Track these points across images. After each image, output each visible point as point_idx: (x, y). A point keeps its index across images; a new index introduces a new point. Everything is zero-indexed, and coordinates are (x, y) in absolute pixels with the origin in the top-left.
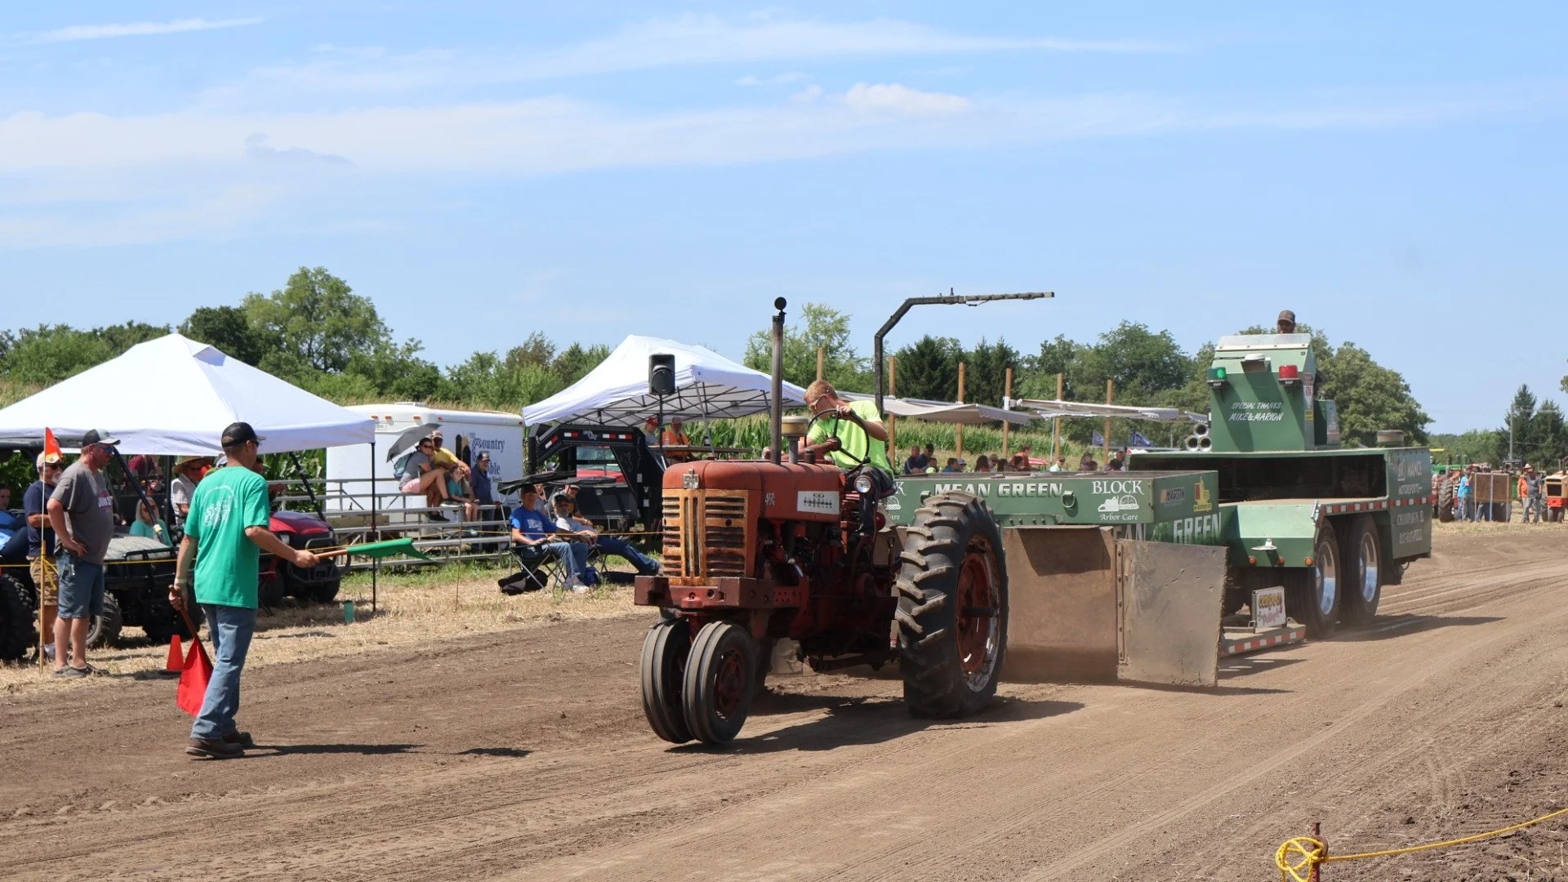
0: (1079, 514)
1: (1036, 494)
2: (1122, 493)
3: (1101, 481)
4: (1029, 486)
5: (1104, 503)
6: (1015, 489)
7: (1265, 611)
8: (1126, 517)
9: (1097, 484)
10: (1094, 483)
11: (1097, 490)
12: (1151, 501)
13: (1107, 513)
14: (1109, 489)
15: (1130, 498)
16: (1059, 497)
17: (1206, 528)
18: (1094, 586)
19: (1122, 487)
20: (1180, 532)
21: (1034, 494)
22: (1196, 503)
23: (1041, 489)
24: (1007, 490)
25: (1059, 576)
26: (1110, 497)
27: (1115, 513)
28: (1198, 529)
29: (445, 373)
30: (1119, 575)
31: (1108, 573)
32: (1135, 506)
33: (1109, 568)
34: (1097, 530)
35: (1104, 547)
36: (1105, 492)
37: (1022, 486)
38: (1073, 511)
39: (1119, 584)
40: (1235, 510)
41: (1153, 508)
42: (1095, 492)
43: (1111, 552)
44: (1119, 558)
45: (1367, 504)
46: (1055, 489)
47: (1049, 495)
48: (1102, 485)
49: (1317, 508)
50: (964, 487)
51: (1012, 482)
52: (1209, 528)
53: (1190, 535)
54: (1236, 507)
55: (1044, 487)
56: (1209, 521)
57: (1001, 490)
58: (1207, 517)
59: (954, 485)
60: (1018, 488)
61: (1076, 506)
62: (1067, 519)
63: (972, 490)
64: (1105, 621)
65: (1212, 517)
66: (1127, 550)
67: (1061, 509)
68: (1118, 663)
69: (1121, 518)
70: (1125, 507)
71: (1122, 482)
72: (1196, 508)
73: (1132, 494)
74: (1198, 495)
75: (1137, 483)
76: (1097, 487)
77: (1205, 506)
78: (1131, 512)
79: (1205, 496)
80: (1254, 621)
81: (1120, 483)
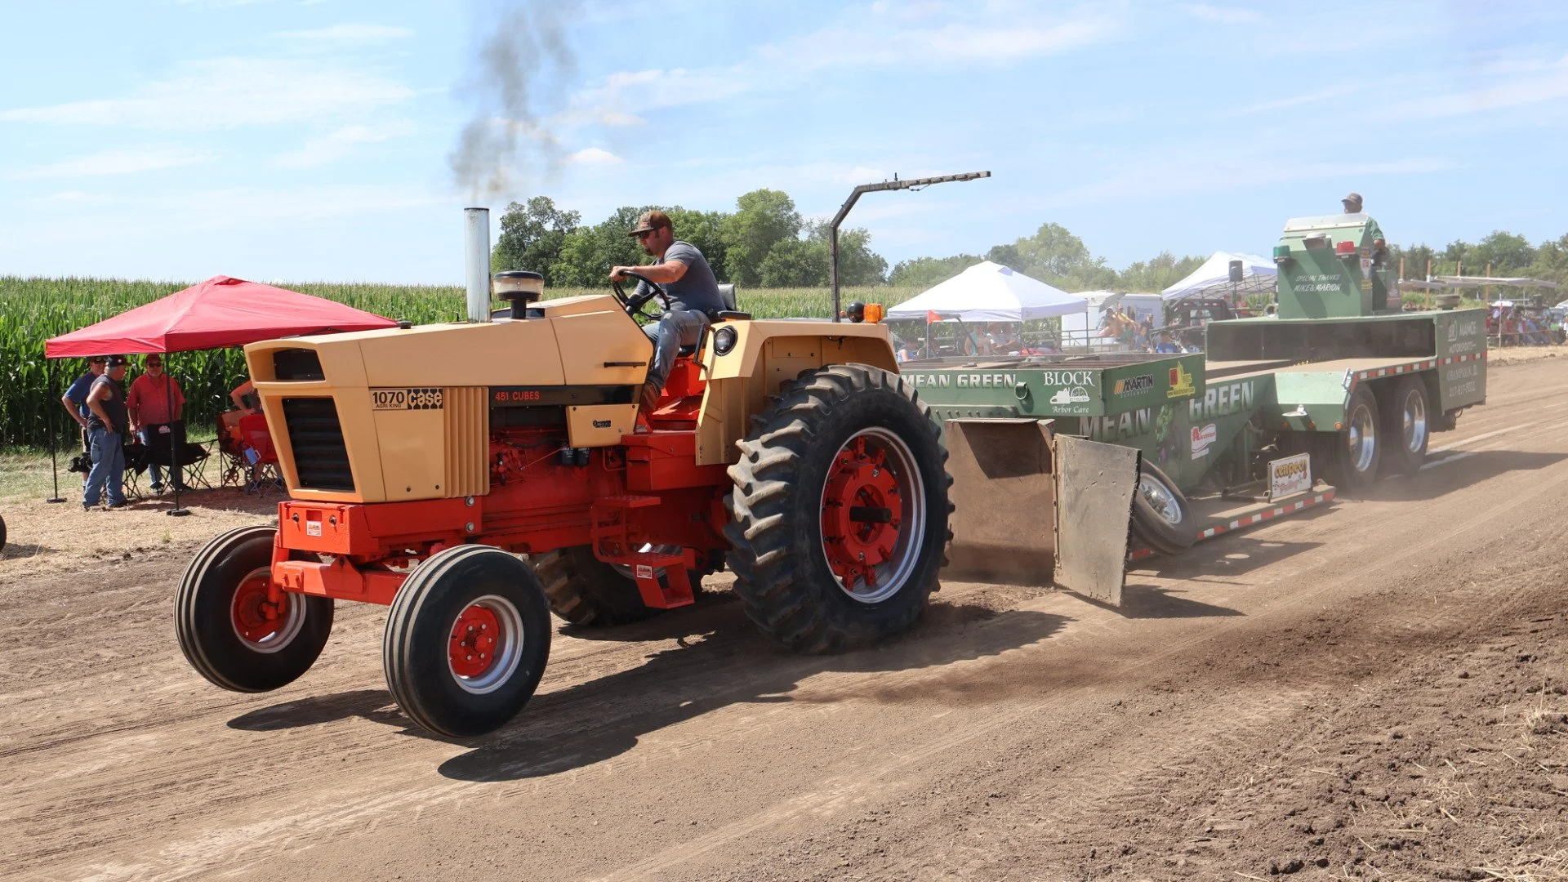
0: (1034, 406)
1: (991, 386)
2: (1073, 385)
3: (1052, 372)
4: (985, 376)
5: (1055, 394)
6: (972, 380)
7: (1281, 481)
8: (1077, 409)
9: (1048, 375)
10: (1046, 374)
11: (1049, 381)
12: (1100, 394)
13: (1059, 406)
14: (1060, 380)
15: (1082, 390)
16: (1013, 388)
17: (1234, 397)
18: (1031, 483)
19: (1073, 378)
21: (990, 385)
22: (1172, 389)
23: (996, 380)
24: (965, 381)
26: (1061, 388)
27: (1066, 406)
28: (1223, 400)
29: (1118, 274)
32: (1086, 399)
34: (1032, 424)
36: (1057, 383)
37: (978, 377)
38: (1027, 403)
39: (1054, 483)
40: (1272, 378)
41: (1104, 399)
42: (1046, 383)
44: (1053, 455)
45: (1412, 365)
46: (1010, 381)
47: (1004, 386)
48: (1053, 377)
49: (1348, 375)
50: (926, 378)
51: (969, 373)
52: (1237, 397)
53: (1212, 407)
54: (1273, 374)
55: (999, 378)
56: (1238, 391)
57: (959, 380)
58: (1235, 387)
59: (918, 377)
60: (975, 379)
61: (1029, 397)
62: (1022, 412)
63: (934, 381)
64: (1043, 522)
65: (1241, 386)
66: (1060, 447)
67: (1016, 401)
68: (1055, 565)
69: (1072, 411)
70: (1076, 399)
71: (1073, 373)
72: (1171, 394)
73: (1082, 386)
74: (1175, 381)
75: (1087, 374)
76: (1049, 378)
77: (1186, 391)
78: (1082, 404)
79: (1185, 380)
80: (1269, 491)
81: (1071, 374)
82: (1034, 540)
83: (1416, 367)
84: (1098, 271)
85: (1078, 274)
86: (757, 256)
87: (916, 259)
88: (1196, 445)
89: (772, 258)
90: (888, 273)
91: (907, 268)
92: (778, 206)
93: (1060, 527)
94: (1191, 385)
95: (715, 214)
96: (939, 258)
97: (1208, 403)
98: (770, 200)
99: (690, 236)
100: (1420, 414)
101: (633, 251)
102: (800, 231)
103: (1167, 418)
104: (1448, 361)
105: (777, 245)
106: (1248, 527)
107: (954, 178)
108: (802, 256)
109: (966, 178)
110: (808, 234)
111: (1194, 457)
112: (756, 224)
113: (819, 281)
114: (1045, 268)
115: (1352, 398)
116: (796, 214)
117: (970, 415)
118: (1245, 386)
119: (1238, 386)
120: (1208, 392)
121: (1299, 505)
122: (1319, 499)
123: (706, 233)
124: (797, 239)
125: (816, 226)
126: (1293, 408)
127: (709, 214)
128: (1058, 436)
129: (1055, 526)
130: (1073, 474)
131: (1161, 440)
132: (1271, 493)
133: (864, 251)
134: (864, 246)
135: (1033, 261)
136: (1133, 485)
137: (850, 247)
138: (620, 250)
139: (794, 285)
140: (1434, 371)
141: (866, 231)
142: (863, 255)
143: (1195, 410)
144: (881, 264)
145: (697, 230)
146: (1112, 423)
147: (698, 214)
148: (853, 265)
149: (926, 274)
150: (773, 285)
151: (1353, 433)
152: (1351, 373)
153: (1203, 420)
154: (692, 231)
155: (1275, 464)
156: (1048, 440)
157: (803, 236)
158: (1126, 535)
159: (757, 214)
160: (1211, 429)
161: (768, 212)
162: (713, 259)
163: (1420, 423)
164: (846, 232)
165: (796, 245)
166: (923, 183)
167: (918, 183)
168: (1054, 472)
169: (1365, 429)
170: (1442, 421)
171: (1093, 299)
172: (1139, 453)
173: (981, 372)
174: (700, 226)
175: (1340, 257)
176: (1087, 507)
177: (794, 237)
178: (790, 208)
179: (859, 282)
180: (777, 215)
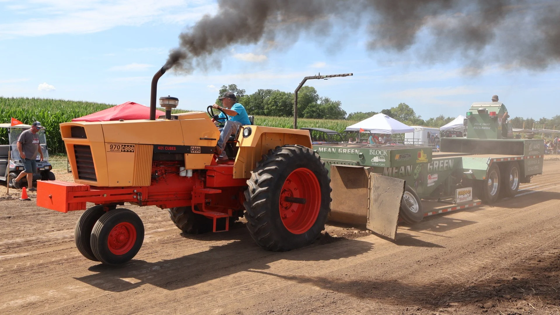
1: (350, 154)
2: (380, 155)
4: (348, 150)
5: (373, 158)
6: (344, 151)
7: (460, 197)
8: (381, 164)
9: (371, 151)
11: (371, 153)
13: (374, 162)
14: (375, 153)
15: (383, 157)
16: (358, 155)
17: (445, 165)
19: (380, 152)
21: (350, 153)
22: (418, 159)
23: (352, 152)
24: (341, 151)
26: (375, 156)
27: (377, 163)
28: (441, 165)
29: (425, 121)
32: (384, 160)
34: (363, 168)
36: (374, 154)
37: (346, 150)
38: (363, 161)
41: (391, 161)
42: (370, 154)
44: (369, 180)
45: (514, 158)
46: (357, 152)
47: (355, 154)
48: (373, 152)
50: (327, 149)
51: (343, 148)
52: (447, 165)
53: (437, 168)
54: (461, 158)
55: (353, 151)
56: (447, 163)
57: (339, 151)
58: (446, 161)
59: (325, 148)
60: (345, 151)
61: (364, 158)
62: (361, 164)
63: (330, 151)
64: (363, 205)
65: (449, 161)
66: (372, 177)
67: (359, 160)
68: (367, 222)
69: (379, 164)
70: (380, 160)
72: (419, 161)
73: (383, 156)
74: (420, 156)
75: (385, 151)
76: (371, 152)
77: (424, 160)
78: (382, 162)
79: (423, 156)
80: (455, 200)
81: (379, 151)
82: (359, 211)
83: (516, 159)
84: (418, 120)
85: (411, 120)
86: (303, 108)
87: (356, 112)
88: (429, 181)
89: (308, 109)
90: (346, 116)
91: (353, 115)
92: (311, 92)
93: (370, 208)
94: (426, 159)
95: (290, 93)
96: (365, 112)
97: (435, 166)
98: (309, 90)
99: (281, 100)
100: (516, 176)
101: (262, 104)
102: (318, 101)
103: (418, 170)
104: (528, 157)
105: (310, 105)
106: (446, 213)
107: (339, 76)
108: (318, 109)
109: (344, 75)
110: (321, 101)
111: (429, 185)
112: (303, 97)
114: (400, 118)
115: (490, 168)
116: (317, 94)
117: (342, 164)
118: (450, 161)
119: (447, 161)
120: (435, 162)
121: (467, 206)
122: (475, 204)
123: (287, 100)
124: (317, 103)
125: (324, 99)
126: (468, 170)
127: (288, 93)
128: (371, 174)
129: (368, 207)
130: (377, 188)
131: (416, 178)
132: (456, 201)
133: (339, 108)
134: (339, 107)
135: (396, 115)
136: (402, 193)
137: (334, 106)
138: (258, 103)
139: (315, 118)
140: (523, 161)
141: (340, 102)
142: (338, 110)
143: (430, 168)
144: (345, 113)
145: (283, 98)
146: (397, 171)
147: (284, 93)
148: (335, 113)
149: (360, 117)
150: (307, 117)
151: (490, 181)
152: (490, 159)
153: (433, 172)
154: (282, 98)
155: (458, 190)
156: (367, 175)
157: (319, 102)
158: (398, 212)
159: (304, 94)
160: (436, 176)
161: (308, 93)
162: (289, 108)
163: (516, 179)
165: (316, 105)
166: (329, 77)
167: (327, 77)
168: (369, 187)
169: (495, 180)
170: (525, 179)
171: (416, 128)
172: (405, 182)
173: (347, 149)
174: (284, 97)
175: (491, 117)
176: (382, 201)
177: (316, 102)
178: (315, 92)
179: (337, 118)
180: (310, 95)
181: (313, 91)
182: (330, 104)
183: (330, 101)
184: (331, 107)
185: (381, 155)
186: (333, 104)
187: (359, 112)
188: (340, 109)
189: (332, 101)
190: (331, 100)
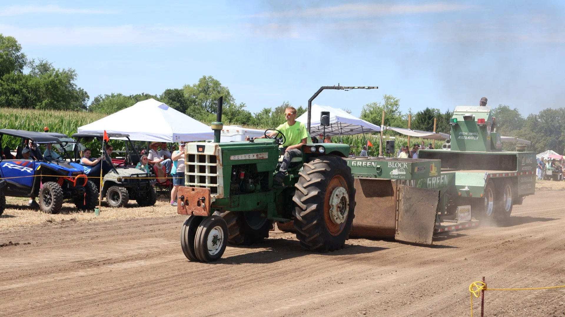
0: (382, 174)
2: (399, 168)
3: (391, 162)
4: (364, 163)
5: (392, 171)
7: (461, 215)
8: (400, 177)
9: (390, 163)
10: (389, 163)
11: (390, 166)
12: (410, 171)
13: (393, 175)
14: (394, 165)
15: (403, 170)
16: (375, 168)
17: (442, 181)
18: (387, 202)
19: (400, 165)
20: (430, 182)
21: (366, 166)
22: (431, 172)
25: (374, 198)
26: (395, 168)
27: (396, 175)
28: (438, 181)
30: (397, 199)
31: (393, 198)
32: (404, 173)
33: (393, 196)
35: (392, 188)
36: (393, 167)
38: (380, 174)
39: (397, 203)
40: (454, 174)
41: (411, 174)
42: (389, 166)
43: (395, 190)
44: (398, 192)
45: (508, 174)
46: (374, 165)
47: (371, 167)
48: (392, 164)
49: (486, 174)
51: (357, 161)
53: (434, 184)
55: (369, 163)
57: (353, 164)
58: (442, 176)
60: (359, 163)
61: (381, 172)
62: (378, 177)
64: (391, 217)
65: (444, 176)
66: (401, 189)
67: (376, 172)
68: (395, 233)
69: (398, 177)
70: (400, 173)
71: (400, 163)
72: (430, 174)
73: (403, 168)
75: (405, 164)
76: (390, 164)
77: (435, 174)
78: (402, 175)
79: (435, 169)
81: (399, 163)
82: (386, 224)
83: (510, 175)
87: (110, 94)
90: (89, 103)
91: (103, 100)
92: (7, 47)
93: (400, 219)
96: (127, 95)
97: (433, 182)
98: (3, 43)
100: (510, 195)
102: (24, 67)
103: (420, 186)
105: (6, 76)
108: (25, 85)
110: (30, 70)
113: (36, 105)
115: (486, 185)
116: (22, 54)
118: (446, 176)
121: (467, 225)
122: (473, 224)
124: (22, 73)
125: (37, 64)
126: (463, 187)
128: (399, 185)
129: (397, 218)
130: (408, 199)
132: (458, 219)
134: (72, 82)
136: (437, 202)
137: (60, 82)
139: (15, 107)
141: (74, 71)
142: (70, 89)
143: (429, 184)
144: (85, 96)
148: (63, 95)
151: (486, 200)
153: (432, 188)
155: (459, 208)
157: (26, 71)
163: (510, 200)
164: (58, 70)
165: (20, 78)
170: (517, 200)
173: (362, 161)
175: (478, 125)
177: (20, 71)
178: (18, 49)
179: (67, 108)
180: (7, 54)
181: (13, 46)
182: (50, 76)
183: (51, 69)
184: (53, 81)
185: (401, 168)
186: (57, 75)
187: (116, 94)
188: (74, 86)
189: (56, 69)
190: (54, 67)
